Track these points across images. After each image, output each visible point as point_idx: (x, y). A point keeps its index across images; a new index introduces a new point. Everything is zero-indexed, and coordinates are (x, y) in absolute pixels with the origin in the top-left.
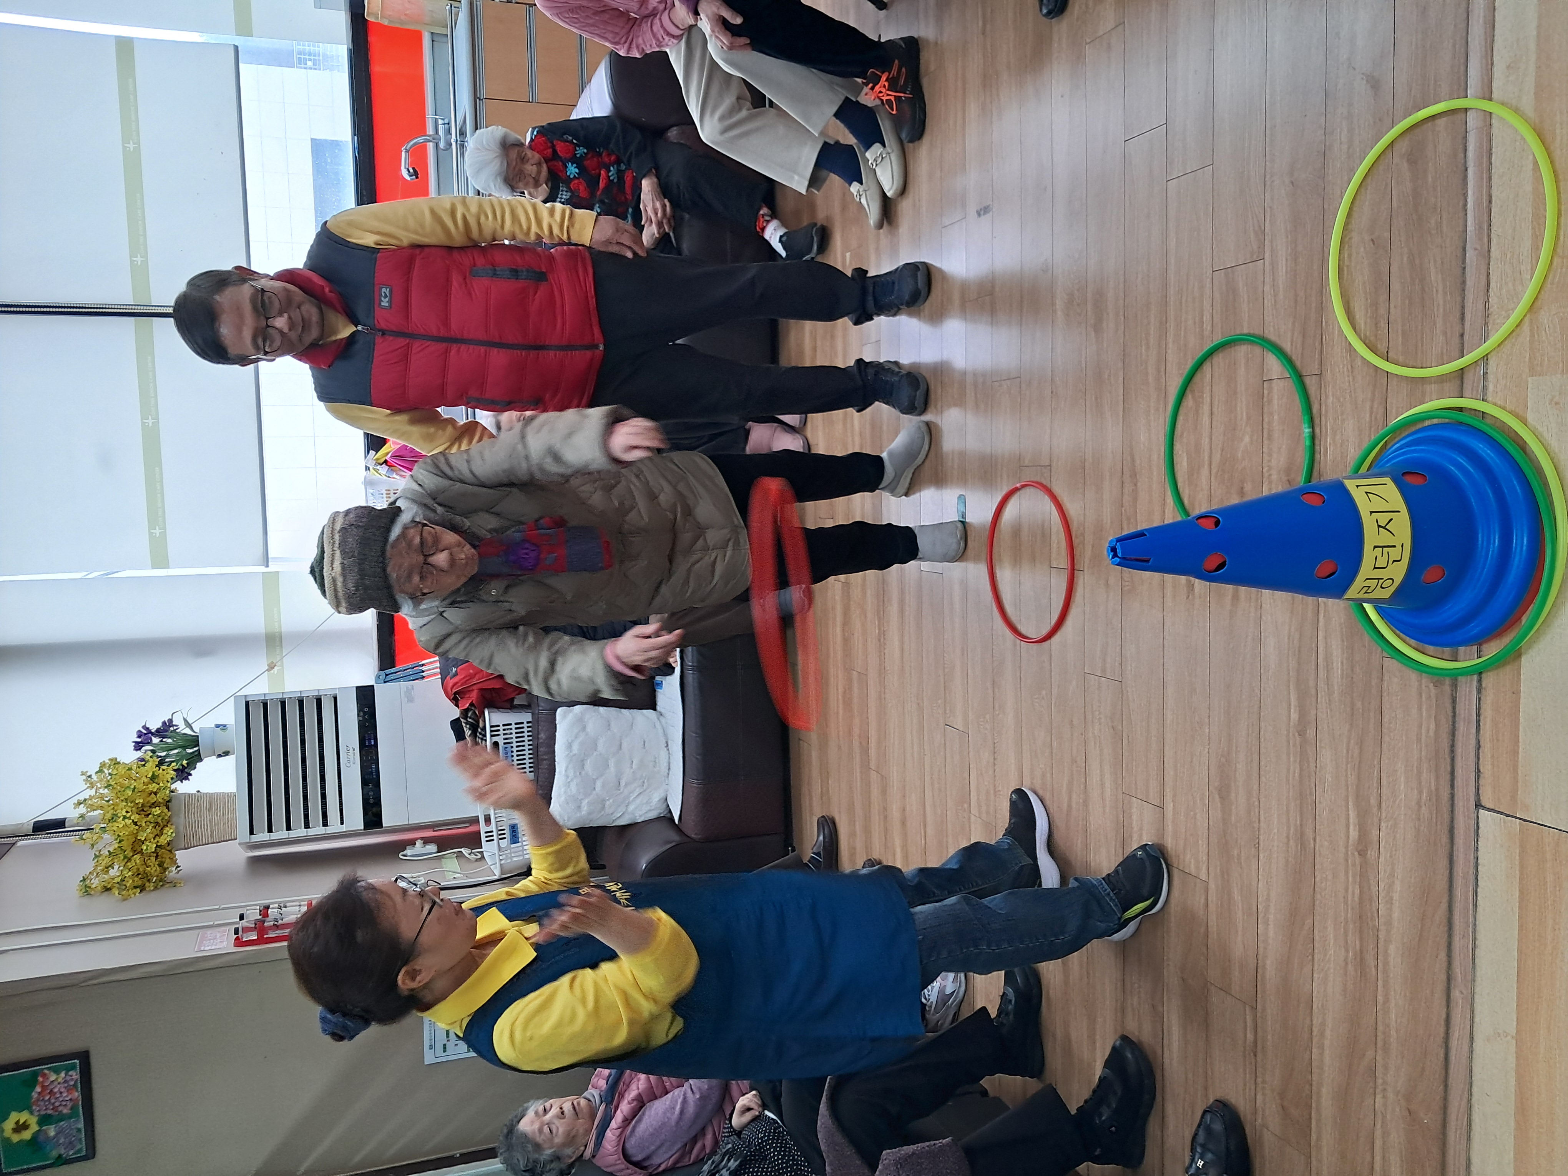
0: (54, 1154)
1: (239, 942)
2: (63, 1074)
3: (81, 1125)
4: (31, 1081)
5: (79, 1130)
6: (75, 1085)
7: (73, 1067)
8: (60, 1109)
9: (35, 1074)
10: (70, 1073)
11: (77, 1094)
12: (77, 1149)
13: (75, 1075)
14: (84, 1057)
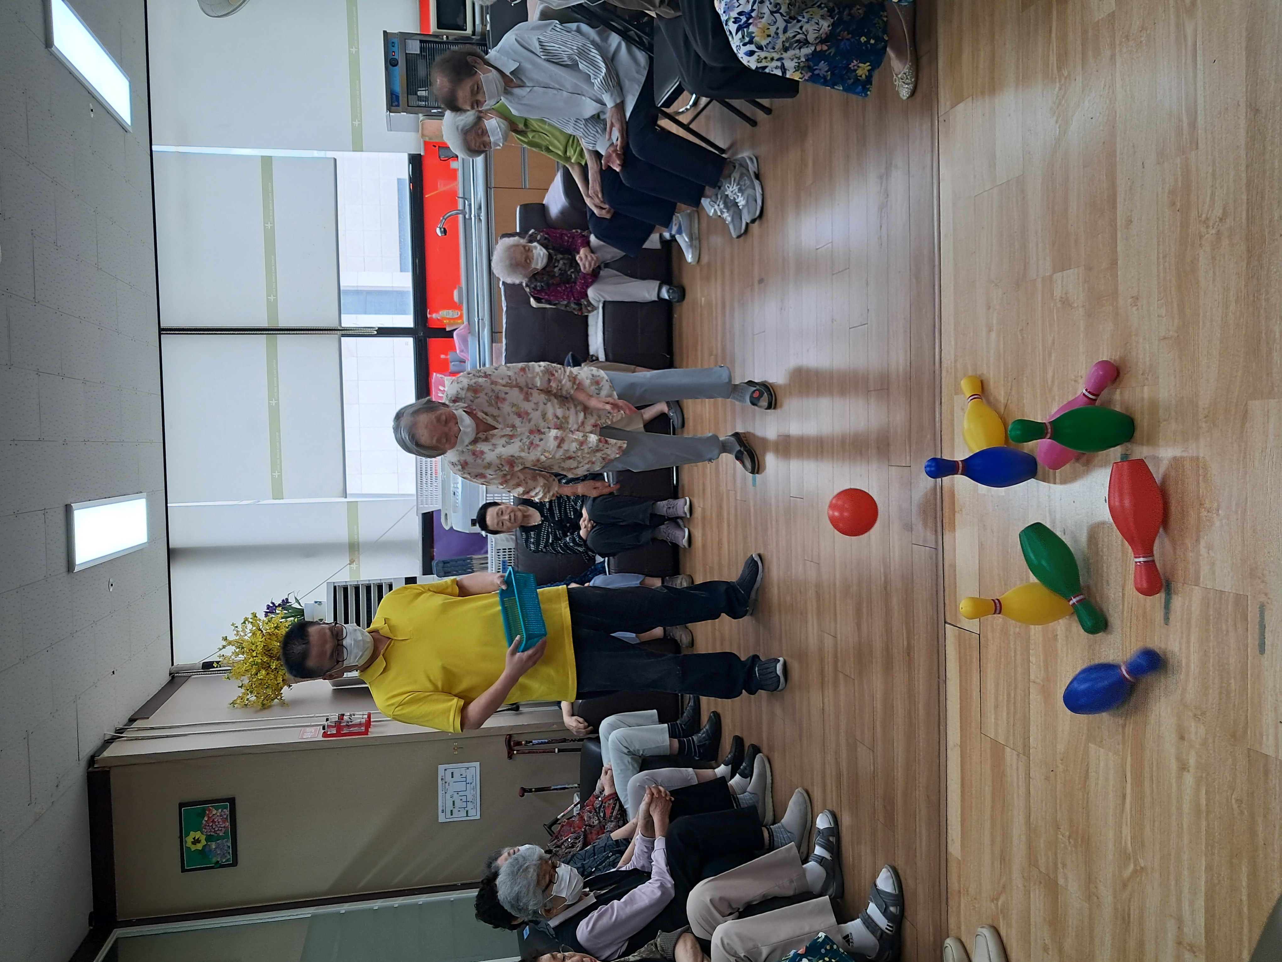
0: (214, 860)
1: (325, 735)
2: (220, 810)
3: (230, 844)
4: (202, 814)
5: (229, 847)
6: (226, 818)
7: (226, 808)
8: (218, 832)
9: (204, 810)
10: (224, 810)
11: (228, 824)
12: (227, 858)
13: (227, 811)
14: (232, 801)
